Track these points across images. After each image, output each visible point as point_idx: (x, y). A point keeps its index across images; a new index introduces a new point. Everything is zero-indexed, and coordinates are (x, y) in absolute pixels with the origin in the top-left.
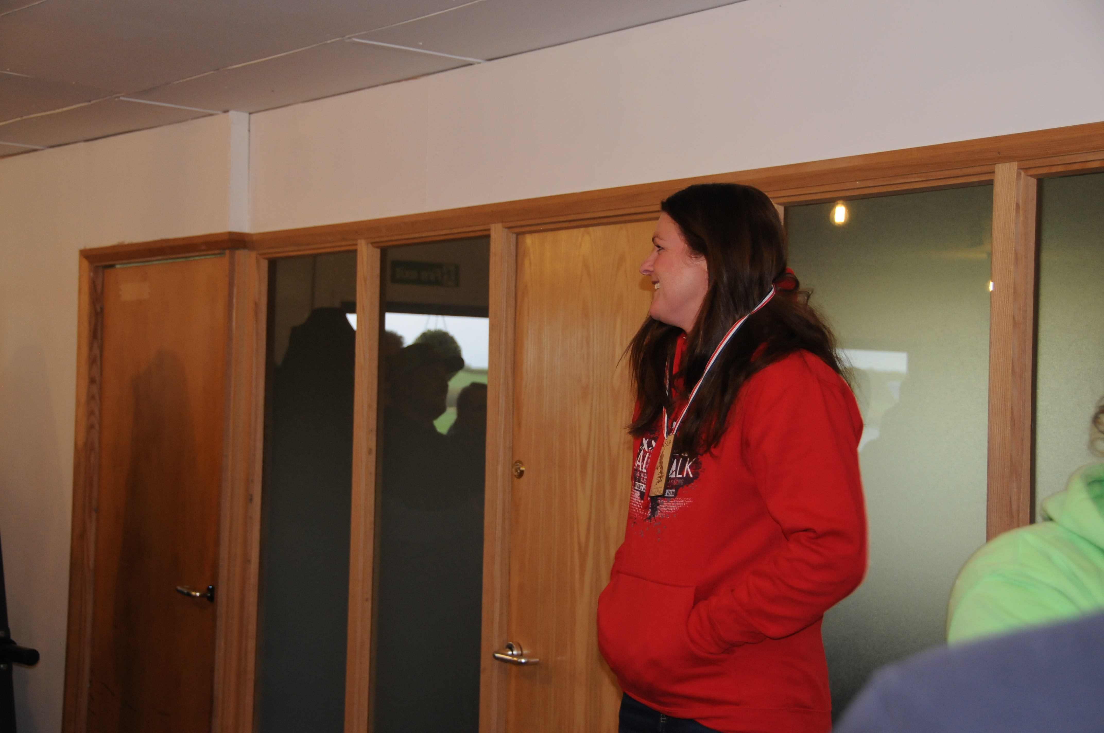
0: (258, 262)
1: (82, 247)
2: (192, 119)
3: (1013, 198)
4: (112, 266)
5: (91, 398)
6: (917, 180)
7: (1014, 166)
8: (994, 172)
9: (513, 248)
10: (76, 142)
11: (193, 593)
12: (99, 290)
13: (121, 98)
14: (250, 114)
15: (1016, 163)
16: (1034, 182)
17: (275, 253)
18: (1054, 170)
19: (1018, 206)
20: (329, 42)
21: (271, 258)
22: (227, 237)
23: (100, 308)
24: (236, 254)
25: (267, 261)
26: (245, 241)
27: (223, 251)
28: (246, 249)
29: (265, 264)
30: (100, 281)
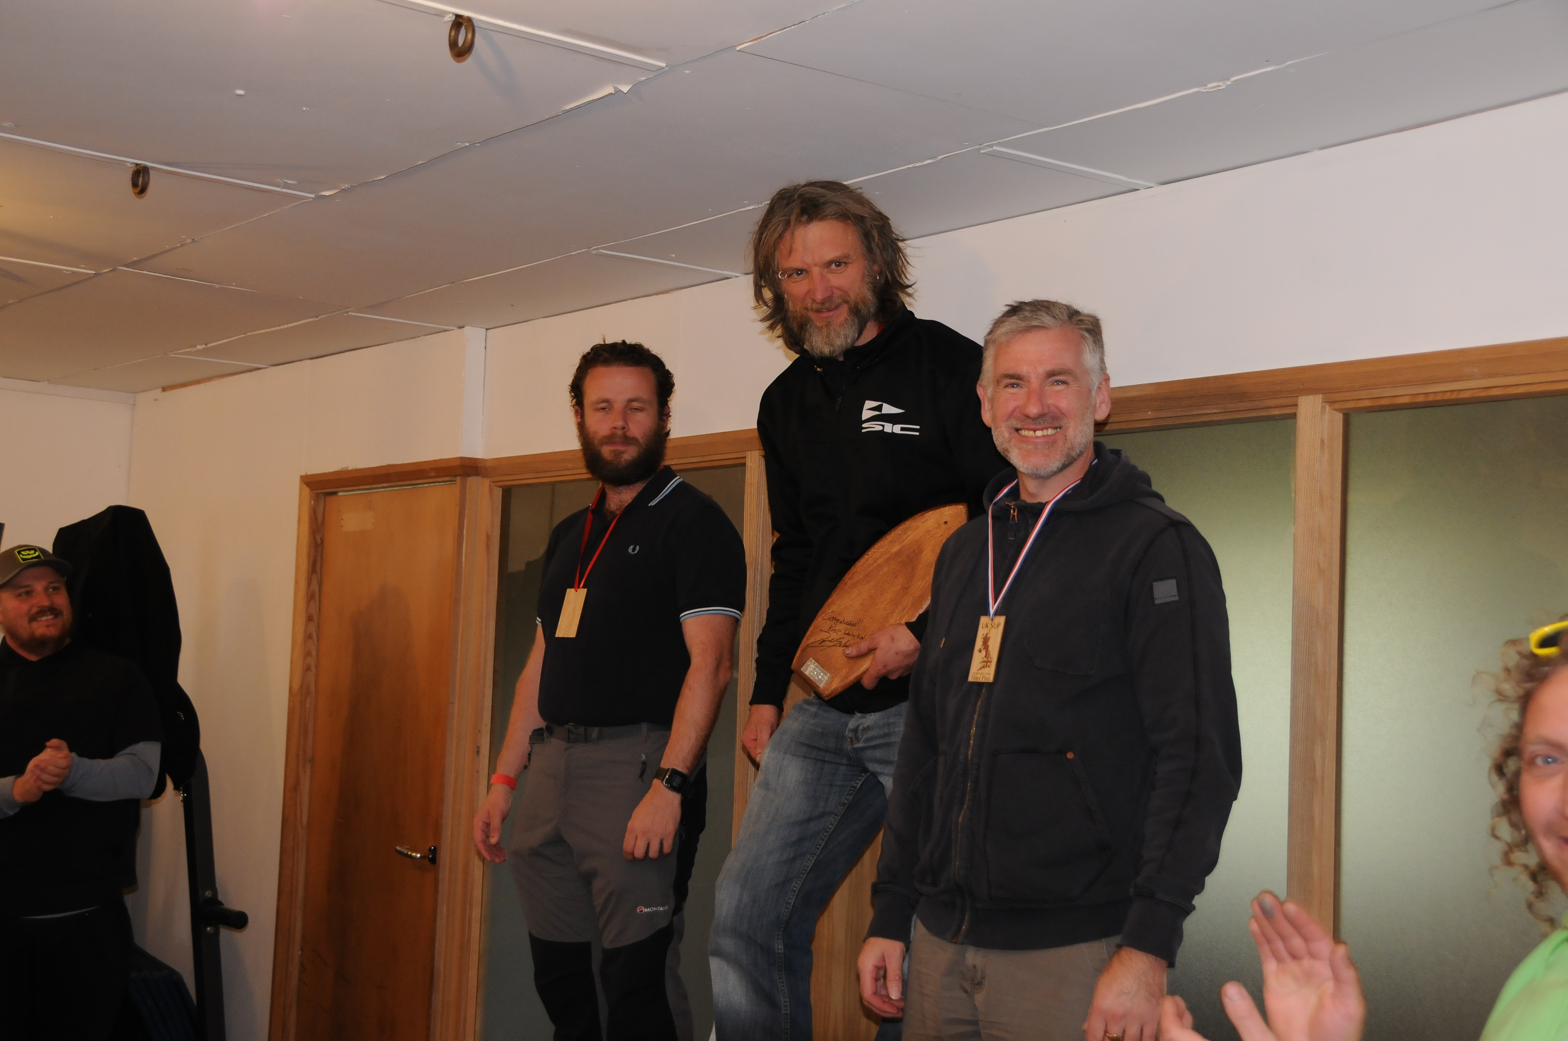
0: (491, 490)
1: (303, 474)
2: (424, 335)
3: (1318, 434)
4: (335, 493)
5: (308, 637)
6: (1214, 411)
7: (1319, 398)
8: (1297, 405)
10: (301, 360)
11: (414, 854)
12: (320, 519)
13: (350, 313)
14: (487, 329)
15: (1321, 395)
16: (1339, 417)
17: (510, 480)
18: (1362, 404)
19: (1322, 441)
20: (573, 253)
21: (506, 486)
22: (458, 463)
23: (321, 539)
24: (468, 482)
25: (501, 489)
26: (477, 467)
27: (454, 479)
28: (479, 475)
29: (499, 493)
30: (322, 508)
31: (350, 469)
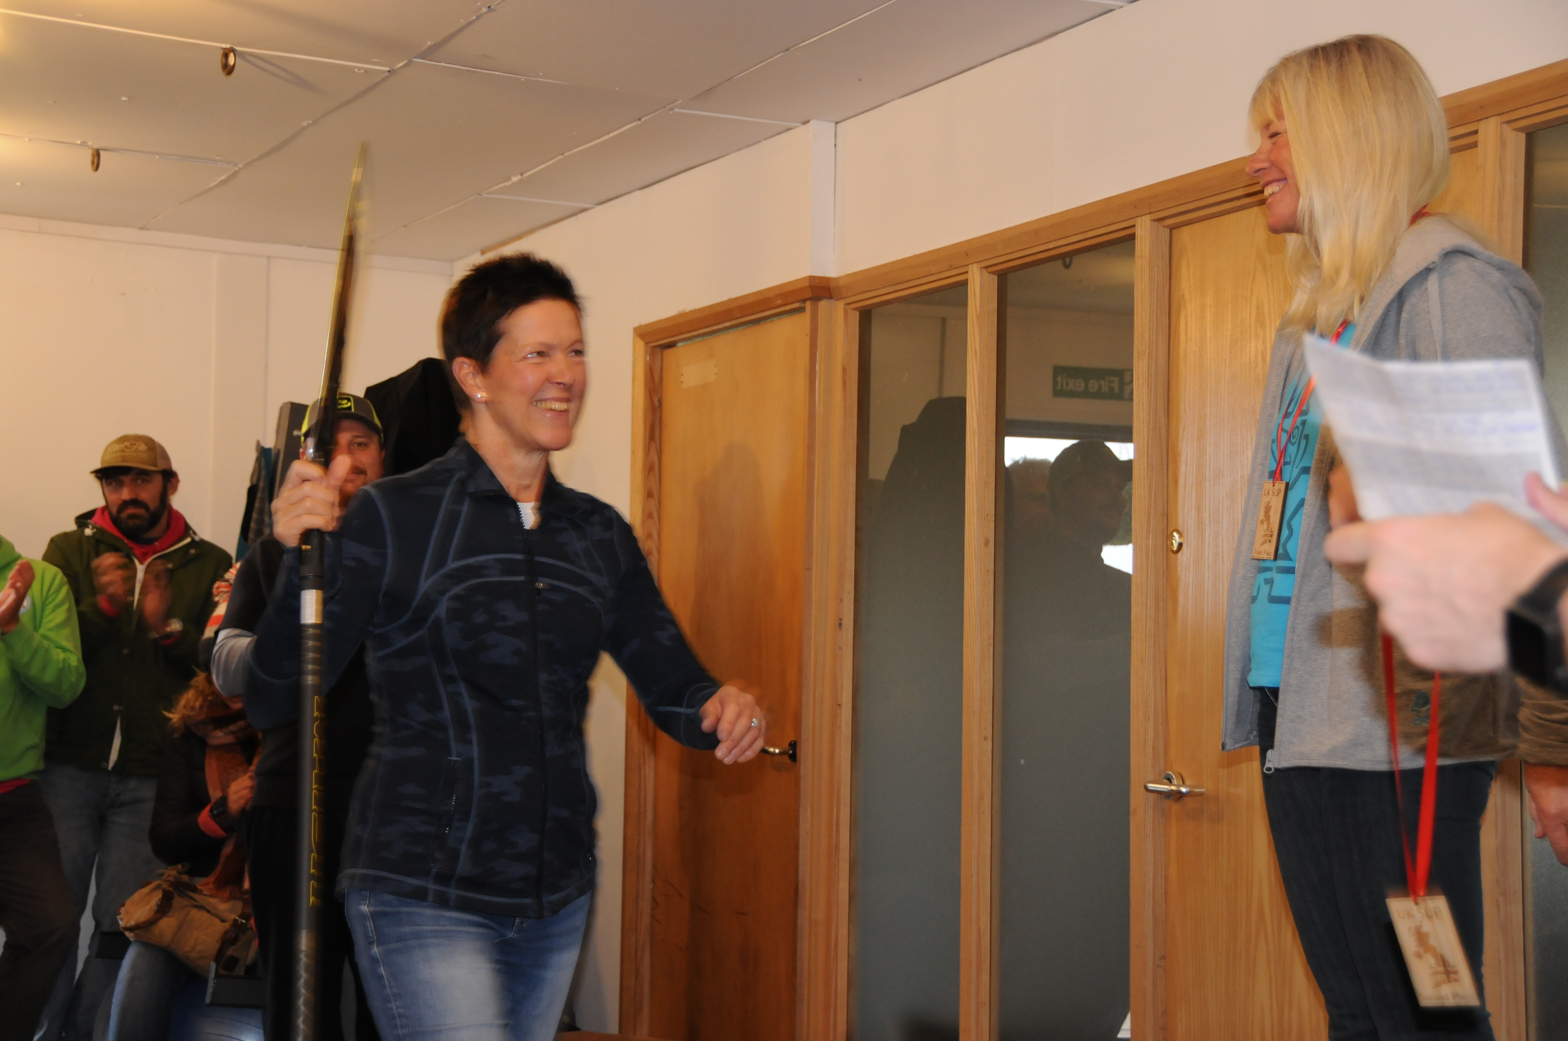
0: (846, 314)
1: (637, 325)
2: (766, 139)
4: (671, 345)
5: (648, 516)
9: (1166, 247)
10: (630, 192)
11: (772, 748)
12: (657, 378)
13: (676, 110)
14: (836, 123)
17: (867, 299)
21: (863, 307)
22: (807, 284)
23: (659, 401)
24: (819, 307)
25: (858, 313)
26: (830, 288)
27: (802, 305)
28: (831, 297)
29: (855, 317)
30: (658, 364)
31: (687, 310)
